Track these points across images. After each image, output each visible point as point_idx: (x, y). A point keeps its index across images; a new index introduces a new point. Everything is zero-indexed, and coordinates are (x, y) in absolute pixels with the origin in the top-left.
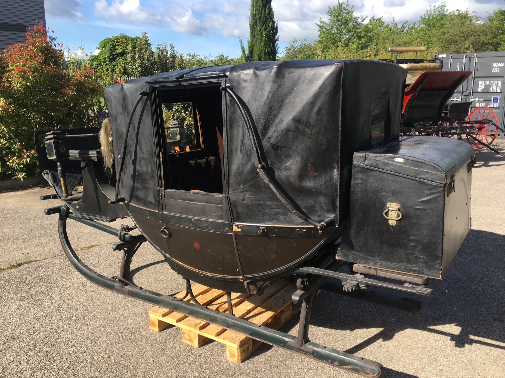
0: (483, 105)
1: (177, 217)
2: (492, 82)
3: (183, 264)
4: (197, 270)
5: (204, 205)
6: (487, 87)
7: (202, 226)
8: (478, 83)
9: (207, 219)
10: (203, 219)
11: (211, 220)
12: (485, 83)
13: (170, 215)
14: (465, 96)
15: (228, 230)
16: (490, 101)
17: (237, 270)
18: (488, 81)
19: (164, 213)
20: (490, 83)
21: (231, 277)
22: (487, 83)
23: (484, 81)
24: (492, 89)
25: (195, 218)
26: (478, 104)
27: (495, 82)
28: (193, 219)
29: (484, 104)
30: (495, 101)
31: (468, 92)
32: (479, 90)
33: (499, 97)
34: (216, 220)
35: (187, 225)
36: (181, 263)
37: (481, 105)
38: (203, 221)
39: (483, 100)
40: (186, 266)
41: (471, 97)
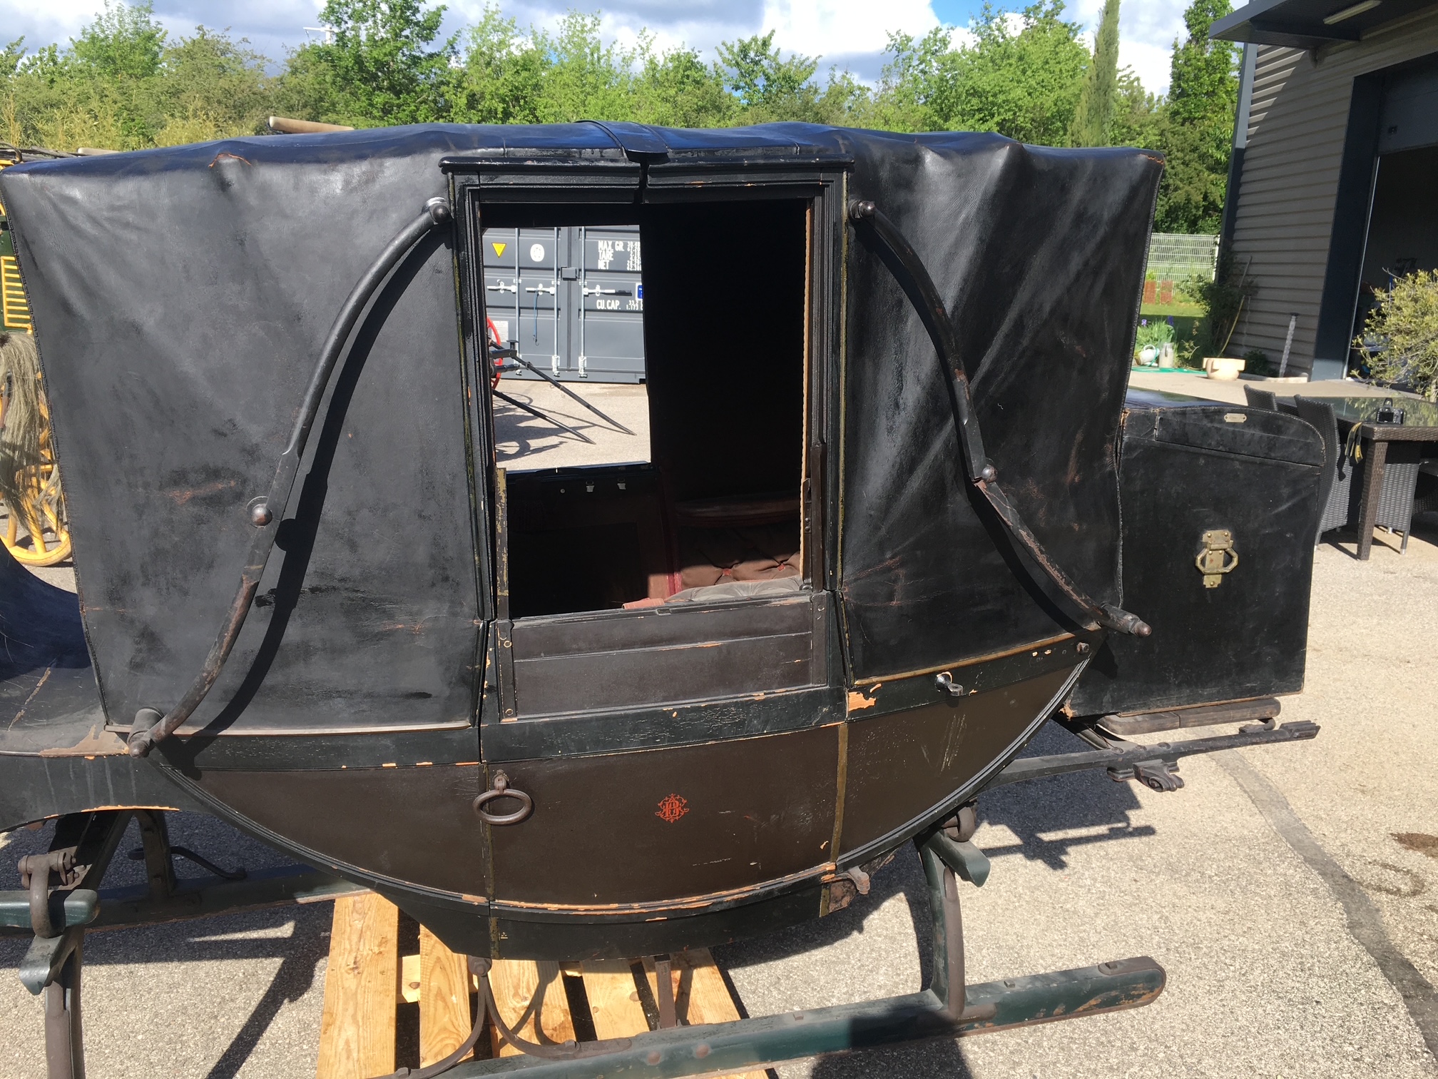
0: (615, 304)
1: (591, 720)
2: (630, 244)
3: (566, 906)
4: (637, 907)
5: (729, 645)
6: (621, 257)
7: (720, 728)
8: (597, 244)
9: (742, 697)
10: (722, 699)
11: (760, 696)
12: (613, 246)
13: (546, 723)
14: (565, 279)
15: (830, 712)
16: (629, 294)
17: (822, 847)
18: (621, 243)
19: (505, 721)
20: (625, 246)
21: (789, 879)
22: (620, 247)
23: (610, 243)
24: (634, 262)
25: (688, 703)
26: (602, 302)
28: (679, 711)
29: (618, 303)
31: (573, 268)
32: (601, 266)
34: (781, 692)
35: (643, 743)
36: (553, 907)
37: (610, 305)
38: (725, 706)
39: (613, 291)
40: (581, 908)
41: (581, 282)
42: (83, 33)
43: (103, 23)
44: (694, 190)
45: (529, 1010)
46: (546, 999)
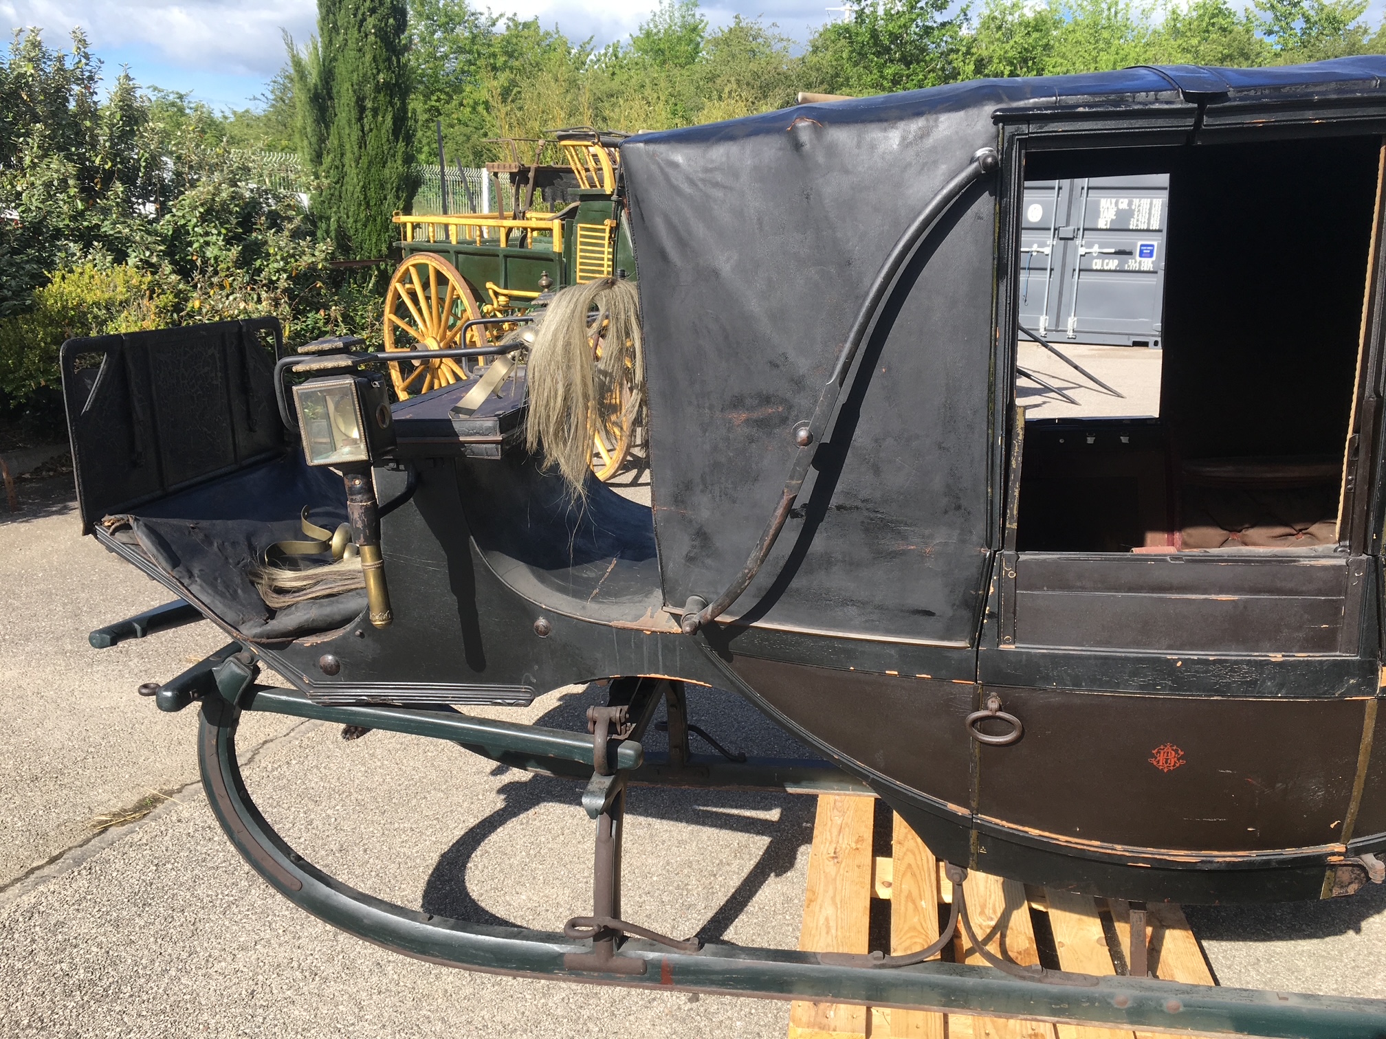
0: (1113, 264)
1: (1089, 657)
2: (1136, 201)
3: (1047, 834)
4: (1119, 849)
5: (1247, 601)
6: (1124, 215)
7: (1228, 685)
8: (1097, 204)
9: (1257, 656)
10: (1233, 655)
11: (1277, 657)
12: (1116, 204)
13: (1044, 655)
14: (1061, 239)
15: (1358, 685)
16: (1130, 253)
17: (1332, 826)
18: (1126, 201)
19: (1003, 647)
20: (1130, 204)
21: (1290, 852)
22: (1123, 204)
23: (1114, 200)
24: (1138, 220)
25: (1195, 655)
26: (1099, 262)
27: (1145, 202)
28: (1184, 661)
29: (1116, 262)
30: (1146, 252)
31: (1071, 228)
32: (1102, 224)
33: (1155, 244)
34: (1301, 656)
35: (1141, 687)
36: (1034, 832)
37: (1107, 264)
38: (1236, 662)
39: (1113, 251)
40: (1062, 839)
41: (1078, 242)
42: (641, 29)
43: (657, 18)
44: (1254, 129)
45: (995, 929)
46: (1012, 923)
